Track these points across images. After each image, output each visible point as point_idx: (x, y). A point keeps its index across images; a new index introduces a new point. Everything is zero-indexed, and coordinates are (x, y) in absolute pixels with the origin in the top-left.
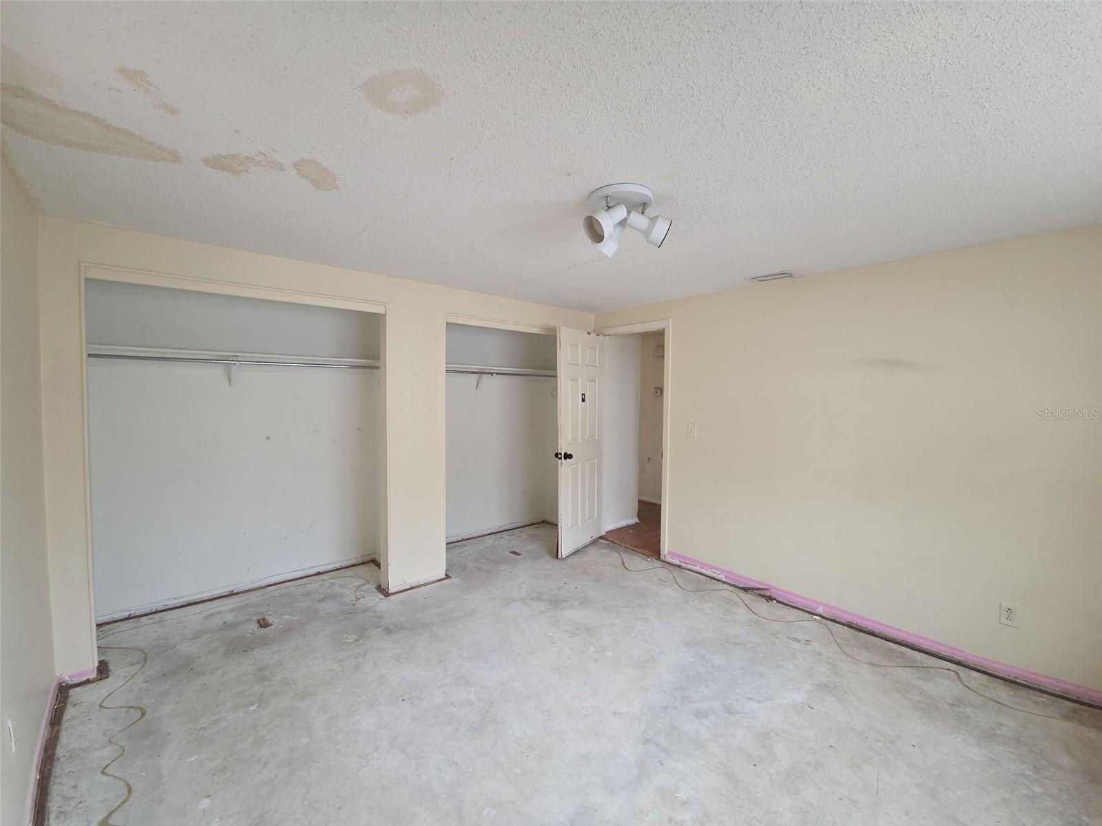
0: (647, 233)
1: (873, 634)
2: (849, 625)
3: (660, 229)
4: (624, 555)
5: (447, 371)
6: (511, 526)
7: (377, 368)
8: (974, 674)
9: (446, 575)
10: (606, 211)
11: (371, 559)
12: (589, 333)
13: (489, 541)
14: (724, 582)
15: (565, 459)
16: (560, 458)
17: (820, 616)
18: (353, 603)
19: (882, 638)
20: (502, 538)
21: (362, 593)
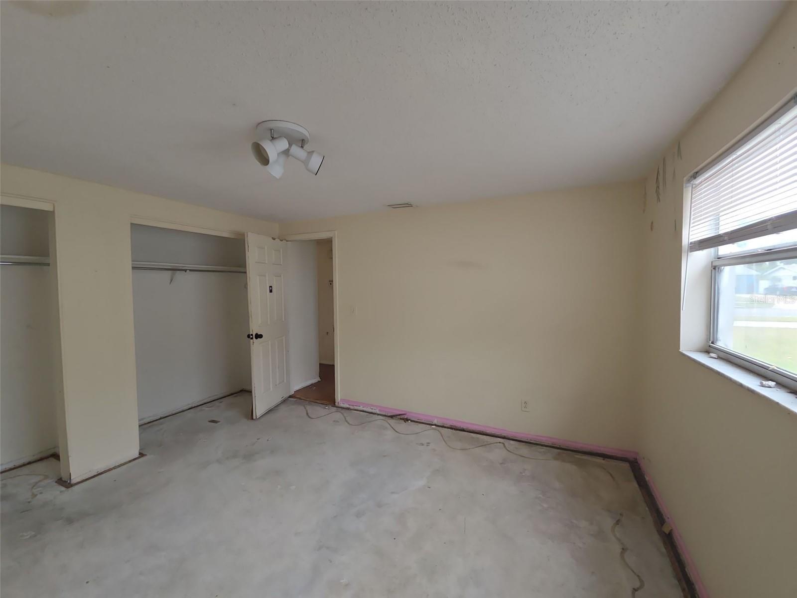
0: (306, 162)
1: (463, 430)
2: (451, 428)
3: (315, 161)
4: (308, 407)
5: (133, 268)
6: (210, 399)
7: (48, 264)
8: (512, 442)
9: (140, 454)
10: (271, 140)
11: (51, 453)
12: (274, 239)
13: (189, 414)
14: (378, 414)
15: (256, 338)
16: (252, 338)
17: (435, 425)
18: (29, 500)
19: (468, 432)
20: (202, 410)
21: (40, 489)
